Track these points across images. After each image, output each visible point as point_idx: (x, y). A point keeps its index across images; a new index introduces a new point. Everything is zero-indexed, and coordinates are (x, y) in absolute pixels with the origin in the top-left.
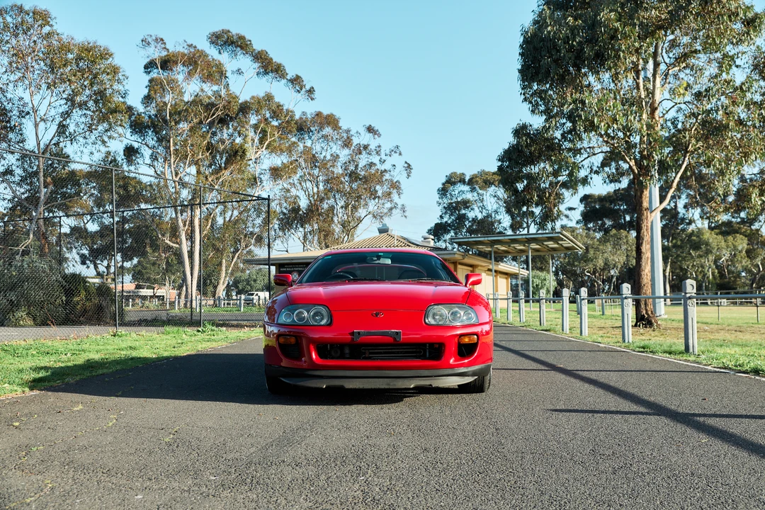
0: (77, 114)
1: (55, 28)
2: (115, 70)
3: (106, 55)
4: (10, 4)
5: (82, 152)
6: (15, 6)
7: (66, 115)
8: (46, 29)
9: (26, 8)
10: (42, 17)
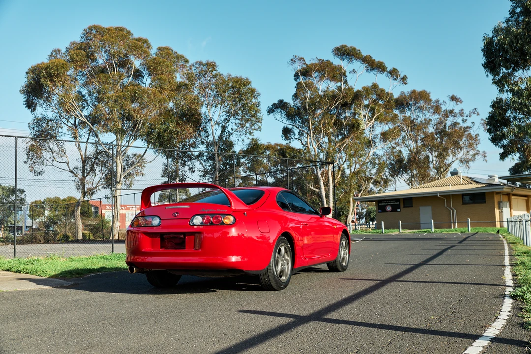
0: (232, 119)
1: (218, 71)
2: (253, 91)
3: (246, 83)
4: (195, 62)
5: (239, 140)
6: (198, 62)
7: (227, 120)
8: (214, 73)
9: (204, 62)
10: (212, 66)
